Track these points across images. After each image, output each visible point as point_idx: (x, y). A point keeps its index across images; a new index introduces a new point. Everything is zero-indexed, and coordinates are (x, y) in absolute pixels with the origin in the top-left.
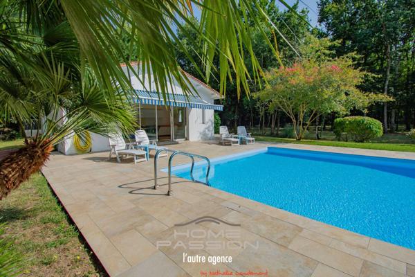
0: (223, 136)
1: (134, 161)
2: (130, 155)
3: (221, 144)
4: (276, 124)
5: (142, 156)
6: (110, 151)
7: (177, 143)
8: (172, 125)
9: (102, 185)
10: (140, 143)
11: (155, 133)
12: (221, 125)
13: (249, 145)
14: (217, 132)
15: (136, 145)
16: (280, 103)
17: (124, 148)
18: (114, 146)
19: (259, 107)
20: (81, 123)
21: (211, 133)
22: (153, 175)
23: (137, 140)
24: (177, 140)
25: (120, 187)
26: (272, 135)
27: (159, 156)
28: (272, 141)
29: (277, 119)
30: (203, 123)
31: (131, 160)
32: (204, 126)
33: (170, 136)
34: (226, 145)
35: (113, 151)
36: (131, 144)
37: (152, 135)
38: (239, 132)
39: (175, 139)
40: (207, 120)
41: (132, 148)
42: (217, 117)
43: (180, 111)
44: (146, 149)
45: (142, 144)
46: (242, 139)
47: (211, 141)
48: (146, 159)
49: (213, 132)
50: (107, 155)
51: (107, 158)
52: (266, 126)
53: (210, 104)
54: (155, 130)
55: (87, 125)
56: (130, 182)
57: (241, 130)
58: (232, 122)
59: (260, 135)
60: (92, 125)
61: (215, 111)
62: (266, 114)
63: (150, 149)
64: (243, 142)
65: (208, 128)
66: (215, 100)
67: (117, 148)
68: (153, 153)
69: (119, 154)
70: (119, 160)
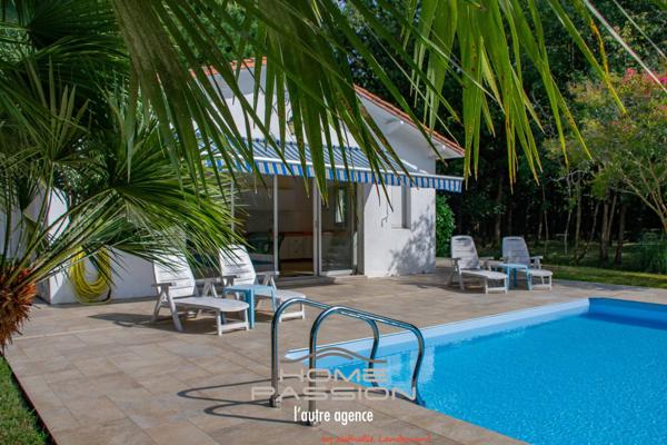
0: (462, 265)
1: (216, 329)
2: (206, 310)
3: (453, 286)
4: (615, 230)
5: (238, 316)
6: (157, 297)
7: (330, 282)
8: (317, 231)
9: (138, 386)
10: (231, 279)
11: (271, 251)
12: (455, 233)
13: (533, 292)
14: (443, 250)
15: (221, 284)
16: (627, 170)
17: (190, 291)
18: (166, 287)
19: (564, 183)
20: (101, 228)
21: (426, 255)
22: (268, 369)
23: (225, 271)
24: (330, 274)
25: (182, 394)
26: (602, 262)
27: (283, 316)
28: (601, 281)
29: (617, 217)
30: (405, 226)
31: (208, 327)
32: (407, 235)
33: (311, 260)
34: (468, 290)
35: (164, 299)
36: (207, 281)
37: (264, 257)
38: (507, 253)
39: (326, 268)
40: (414, 217)
41: (210, 294)
42: (445, 208)
43: (341, 193)
44: (246, 296)
45: (236, 283)
46: (514, 272)
47: (428, 279)
48: (246, 324)
49: (433, 250)
50: (147, 308)
51: (148, 317)
52: (585, 237)
53: (424, 173)
54: (272, 244)
55: (113, 234)
56: (205, 384)
57: (514, 246)
58: (488, 226)
59: (566, 262)
60: (125, 234)
61: (439, 193)
62: (585, 201)
63: (258, 298)
64: (518, 282)
65: (418, 241)
66: (439, 163)
67: (173, 293)
68: (267, 308)
69: (179, 307)
70: (177, 322)
